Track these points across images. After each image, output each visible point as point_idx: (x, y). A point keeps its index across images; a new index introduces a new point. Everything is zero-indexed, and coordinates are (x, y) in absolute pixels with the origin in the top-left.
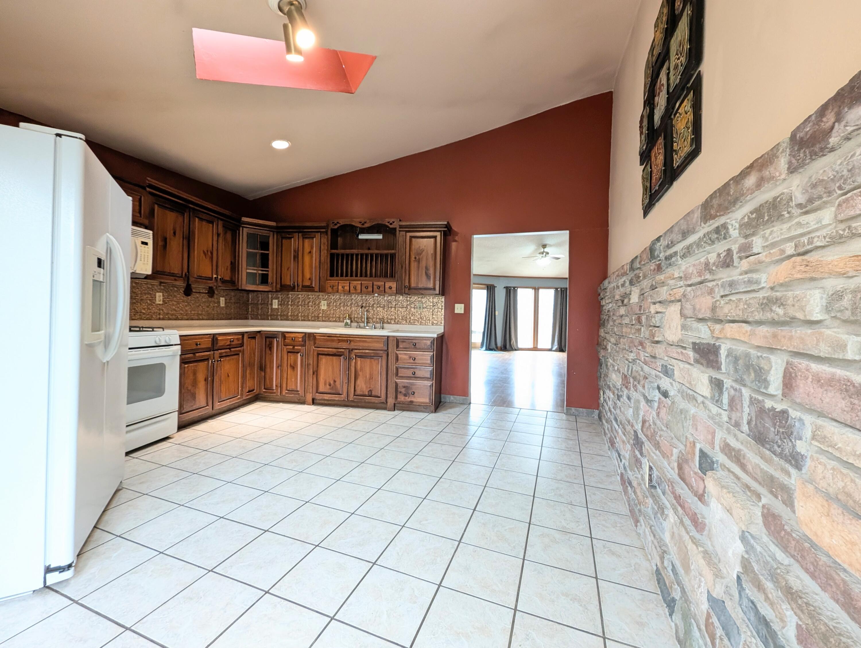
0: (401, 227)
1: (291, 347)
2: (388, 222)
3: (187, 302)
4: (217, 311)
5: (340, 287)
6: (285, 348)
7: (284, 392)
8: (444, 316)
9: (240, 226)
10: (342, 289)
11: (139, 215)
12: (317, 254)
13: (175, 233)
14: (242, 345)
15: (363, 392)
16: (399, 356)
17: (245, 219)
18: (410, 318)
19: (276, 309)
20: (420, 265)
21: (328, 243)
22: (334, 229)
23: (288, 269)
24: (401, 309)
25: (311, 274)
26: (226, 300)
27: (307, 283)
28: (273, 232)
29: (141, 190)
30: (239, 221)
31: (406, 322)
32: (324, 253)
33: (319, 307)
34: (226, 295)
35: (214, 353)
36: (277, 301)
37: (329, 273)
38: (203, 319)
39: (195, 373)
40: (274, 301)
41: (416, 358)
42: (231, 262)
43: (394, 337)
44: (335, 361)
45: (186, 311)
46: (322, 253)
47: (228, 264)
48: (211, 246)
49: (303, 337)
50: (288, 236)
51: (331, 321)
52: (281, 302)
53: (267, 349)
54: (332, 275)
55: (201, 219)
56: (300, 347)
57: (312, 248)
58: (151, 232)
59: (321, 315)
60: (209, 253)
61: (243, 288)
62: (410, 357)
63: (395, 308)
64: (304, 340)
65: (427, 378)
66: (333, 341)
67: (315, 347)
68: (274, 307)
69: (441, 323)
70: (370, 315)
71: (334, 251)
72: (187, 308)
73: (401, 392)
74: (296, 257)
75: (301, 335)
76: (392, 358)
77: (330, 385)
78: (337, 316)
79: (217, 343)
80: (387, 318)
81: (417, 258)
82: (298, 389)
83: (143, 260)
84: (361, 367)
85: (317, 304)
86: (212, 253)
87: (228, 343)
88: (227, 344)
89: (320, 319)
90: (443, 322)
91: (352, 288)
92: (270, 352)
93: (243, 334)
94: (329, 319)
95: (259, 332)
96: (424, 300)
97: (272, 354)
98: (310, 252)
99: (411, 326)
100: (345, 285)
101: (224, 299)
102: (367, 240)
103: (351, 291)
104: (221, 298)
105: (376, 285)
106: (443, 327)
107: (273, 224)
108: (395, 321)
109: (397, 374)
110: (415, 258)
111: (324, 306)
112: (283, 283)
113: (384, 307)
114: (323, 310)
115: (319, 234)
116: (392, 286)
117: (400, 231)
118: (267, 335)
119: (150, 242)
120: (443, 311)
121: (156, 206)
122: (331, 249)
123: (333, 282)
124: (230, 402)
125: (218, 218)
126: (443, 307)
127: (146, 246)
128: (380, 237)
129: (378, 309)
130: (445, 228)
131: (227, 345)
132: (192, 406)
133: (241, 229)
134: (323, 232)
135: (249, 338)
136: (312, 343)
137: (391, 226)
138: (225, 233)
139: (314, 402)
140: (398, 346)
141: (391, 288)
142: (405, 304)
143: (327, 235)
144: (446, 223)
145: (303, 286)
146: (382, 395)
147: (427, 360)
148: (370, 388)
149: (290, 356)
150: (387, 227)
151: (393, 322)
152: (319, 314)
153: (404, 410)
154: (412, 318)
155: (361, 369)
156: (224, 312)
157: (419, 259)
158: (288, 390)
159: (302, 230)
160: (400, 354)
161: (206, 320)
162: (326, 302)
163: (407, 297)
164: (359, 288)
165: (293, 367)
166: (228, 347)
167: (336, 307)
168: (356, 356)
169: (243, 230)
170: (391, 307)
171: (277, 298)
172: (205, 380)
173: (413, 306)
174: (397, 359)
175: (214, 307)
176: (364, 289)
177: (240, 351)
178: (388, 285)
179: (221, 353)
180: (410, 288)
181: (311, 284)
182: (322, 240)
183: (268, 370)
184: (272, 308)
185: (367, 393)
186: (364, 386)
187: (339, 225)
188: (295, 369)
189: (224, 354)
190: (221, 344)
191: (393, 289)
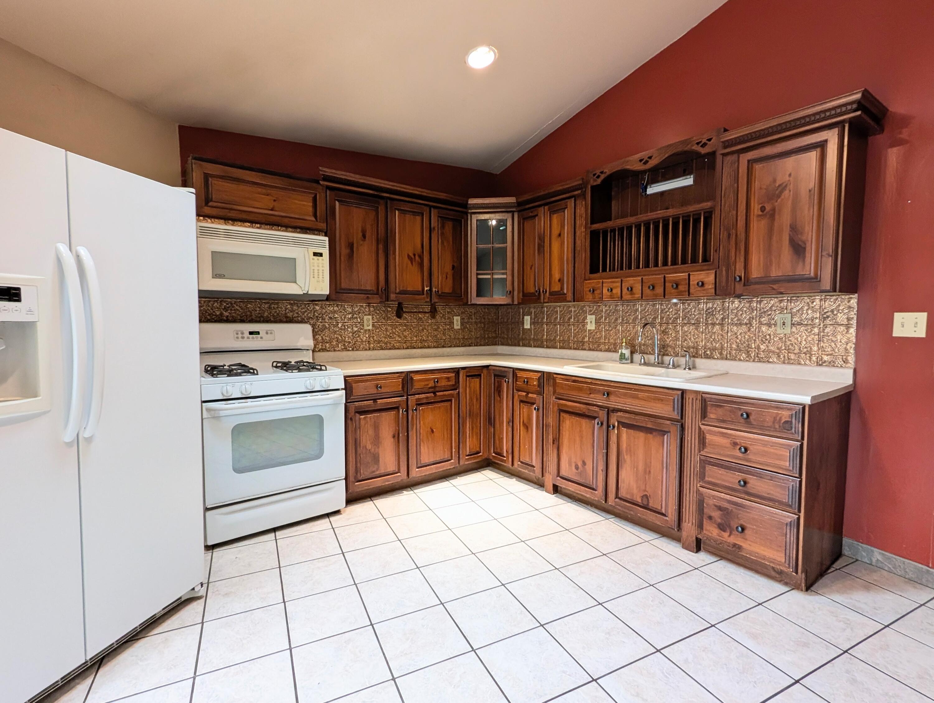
0: (727, 144)
1: (524, 394)
2: (698, 144)
3: (405, 325)
4: (450, 336)
5: (605, 291)
6: (517, 394)
7: (517, 463)
8: (857, 344)
9: (467, 213)
10: (609, 294)
11: (313, 219)
12: (570, 235)
13: (364, 236)
14: (455, 387)
15: (633, 495)
16: (708, 436)
17: (472, 201)
18: (759, 348)
19: (529, 329)
20: (776, 224)
21: (586, 214)
22: (597, 186)
23: (531, 268)
24: (735, 328)
25: (562, 272)
26: (462, 319)
27: (556, 288)
28: (513, 212)
29: (314, 185)
30: (465, 206)
31: (749, 355)
32: (581, 231)
33: (584, 326)
34: (462, 313)
35: (407, 399)
36: (529, 317)
37: (588, 268)
38: (429, 347)
39: (376, 427)
40: (525, 317)
41: (751, 448)
42: (453, 267)
43: (697, 392)
44: (584, 424)
45: (405, 337)
46: (578, 233)
47: (448, 268)
48: (420, 246)
49: (539, 379)
50: (531, 214)
51: (601, 350)
52: (534, 319)
53: (496, 394)
54: (594, 269)
55: (402, 212)
56: (535, 396)
57: (563, 226)
58: (327, 239)
59: (587, 339)
60: (417, 257)
61: (473, 302)
62: (735, 444)
63: (722, 325)
64: (541, 385)
65: (780, 503)
66: (580, 389)
67: (556, 398)
68: (526, 327)
69: (846, 361)
70: (669, 341)
71: (596, 226)
72: (406, 333)
73: (710, 518)
74: (541, 247)
75: (536, 376)
76: (691, 439)
77: (577, 468)
78: (612, 341)
79: (412, 385)
80: (705, 347)
81: (768, 207)
82: (534, 464)
83: (316, 276)
84: (628, 445)
85: (581, 321)
86: (421, 257)
87: (431, 384)
88: (430, 386)
89: (586, 346)
90: (851, 359)
91: (625, 290)
92: (499, 399)
93: (457, 371)
94: (599, 346)
95: (487, 367)
96: (796, 306)
97: (501, 401)
98: (560, 235)
99: (759, 364)
100: (615, 285)
101: (459, 318)
102: (662, 193)
103: (625, 297)
104: (455, 318)
105: (670, 282)
106: (851, 372)
107: (512, 200)
108: (721, 354)
109: (702, 476)
110: (763, 209)
111: (591, 324)
112: (525, 292)
113: (697, 324)
114: (589, 330)
115: (573, 200)
116: (706, 280)
117: (724, 155)
118: (497, 373)
119: (326, 252)
120: (853, 331)
121: (337, 203)
122: (592, 223)
123: (594, 282)
124: (437, 468)
125: (430, 207)
126: (854, 322)
127: (320, 258)
128: (688, 181)
129: (686, 328)
130: (855, 110)
131: (430, 388)
132: (374, 472)
133: (469, 215)
134: (578, 196)
135: (467, 376)
136: (551, 389)
137: (703, 151)
138: (443, 227)
139: (556, 490)
140: (704, 415)
141: (703, 284)
142: (745, 318)
143: (585, 198)
144: (858, 96)
145: (551, 293)
146: (670, 511)
147: (780, 457)
148: (645, 491)
149: (523, 408)
150: (698, 155)
151: (717, 354)
152: (584, 338)
153: (722, 558)
154: (763, 347)
155: (629, 450)
156: (461, 337)
157: (774, 210)
158: (522, 462)
159: (548, 201)
160: (710, 432)
161: (435, 347)
162: (594, 317)
163: (750, 302)
164: (638, 288)
165: (527, 427)
166: (431, 390)
167: (610, 326)
168: (619, 422)
169: (471, 217)
170: (713, 324)
171: (529, 314)
172: (394, 437)
173: (764, 320)
174: (702, 442)
175: (445, 330)
176: (647, 291)
177: (452, 395)
178: (696, 277)
179: (418, 400)
180: (747, 281)
181: (562, 288)
182: (578, 211)
183: (497, 425)
184: (523, 329)
185: (639, 500)
186: (634, 485)
187: (603, 177)
188: (529, 429)
189: (425, 401)
190: (417, 386)
191: (706, 287)
